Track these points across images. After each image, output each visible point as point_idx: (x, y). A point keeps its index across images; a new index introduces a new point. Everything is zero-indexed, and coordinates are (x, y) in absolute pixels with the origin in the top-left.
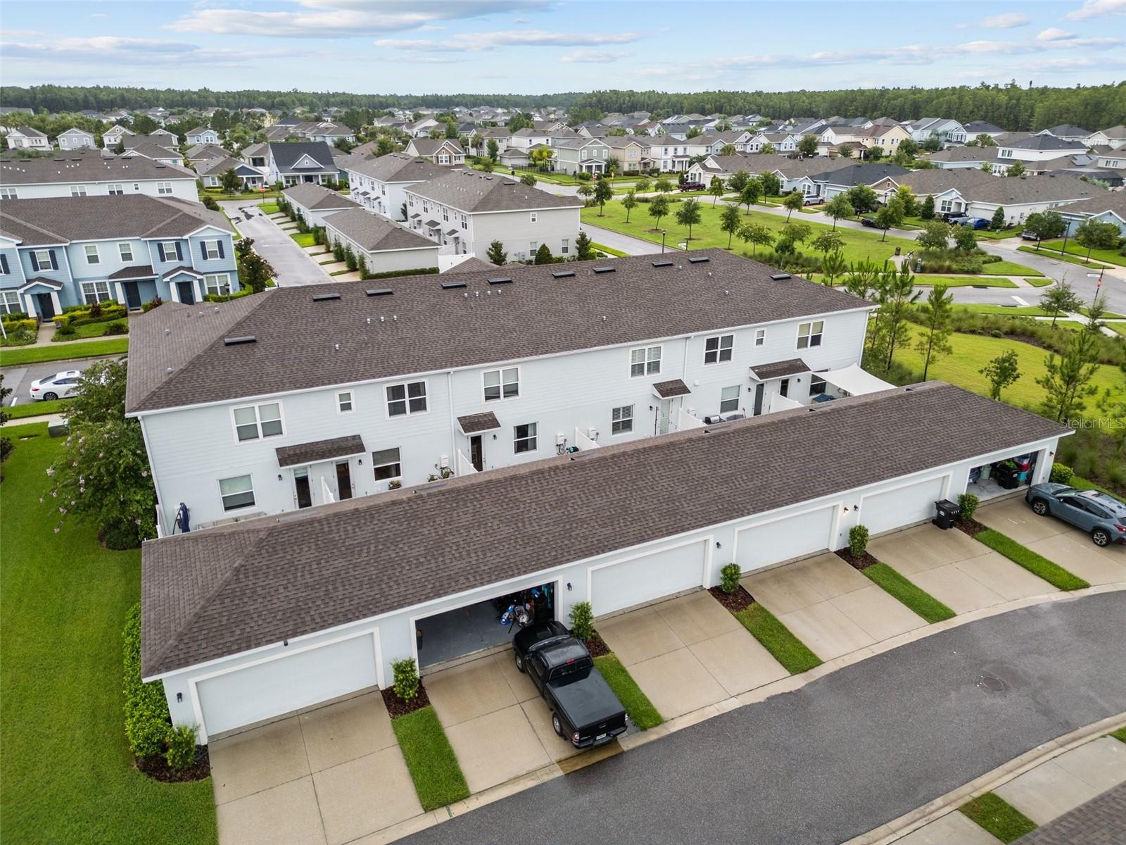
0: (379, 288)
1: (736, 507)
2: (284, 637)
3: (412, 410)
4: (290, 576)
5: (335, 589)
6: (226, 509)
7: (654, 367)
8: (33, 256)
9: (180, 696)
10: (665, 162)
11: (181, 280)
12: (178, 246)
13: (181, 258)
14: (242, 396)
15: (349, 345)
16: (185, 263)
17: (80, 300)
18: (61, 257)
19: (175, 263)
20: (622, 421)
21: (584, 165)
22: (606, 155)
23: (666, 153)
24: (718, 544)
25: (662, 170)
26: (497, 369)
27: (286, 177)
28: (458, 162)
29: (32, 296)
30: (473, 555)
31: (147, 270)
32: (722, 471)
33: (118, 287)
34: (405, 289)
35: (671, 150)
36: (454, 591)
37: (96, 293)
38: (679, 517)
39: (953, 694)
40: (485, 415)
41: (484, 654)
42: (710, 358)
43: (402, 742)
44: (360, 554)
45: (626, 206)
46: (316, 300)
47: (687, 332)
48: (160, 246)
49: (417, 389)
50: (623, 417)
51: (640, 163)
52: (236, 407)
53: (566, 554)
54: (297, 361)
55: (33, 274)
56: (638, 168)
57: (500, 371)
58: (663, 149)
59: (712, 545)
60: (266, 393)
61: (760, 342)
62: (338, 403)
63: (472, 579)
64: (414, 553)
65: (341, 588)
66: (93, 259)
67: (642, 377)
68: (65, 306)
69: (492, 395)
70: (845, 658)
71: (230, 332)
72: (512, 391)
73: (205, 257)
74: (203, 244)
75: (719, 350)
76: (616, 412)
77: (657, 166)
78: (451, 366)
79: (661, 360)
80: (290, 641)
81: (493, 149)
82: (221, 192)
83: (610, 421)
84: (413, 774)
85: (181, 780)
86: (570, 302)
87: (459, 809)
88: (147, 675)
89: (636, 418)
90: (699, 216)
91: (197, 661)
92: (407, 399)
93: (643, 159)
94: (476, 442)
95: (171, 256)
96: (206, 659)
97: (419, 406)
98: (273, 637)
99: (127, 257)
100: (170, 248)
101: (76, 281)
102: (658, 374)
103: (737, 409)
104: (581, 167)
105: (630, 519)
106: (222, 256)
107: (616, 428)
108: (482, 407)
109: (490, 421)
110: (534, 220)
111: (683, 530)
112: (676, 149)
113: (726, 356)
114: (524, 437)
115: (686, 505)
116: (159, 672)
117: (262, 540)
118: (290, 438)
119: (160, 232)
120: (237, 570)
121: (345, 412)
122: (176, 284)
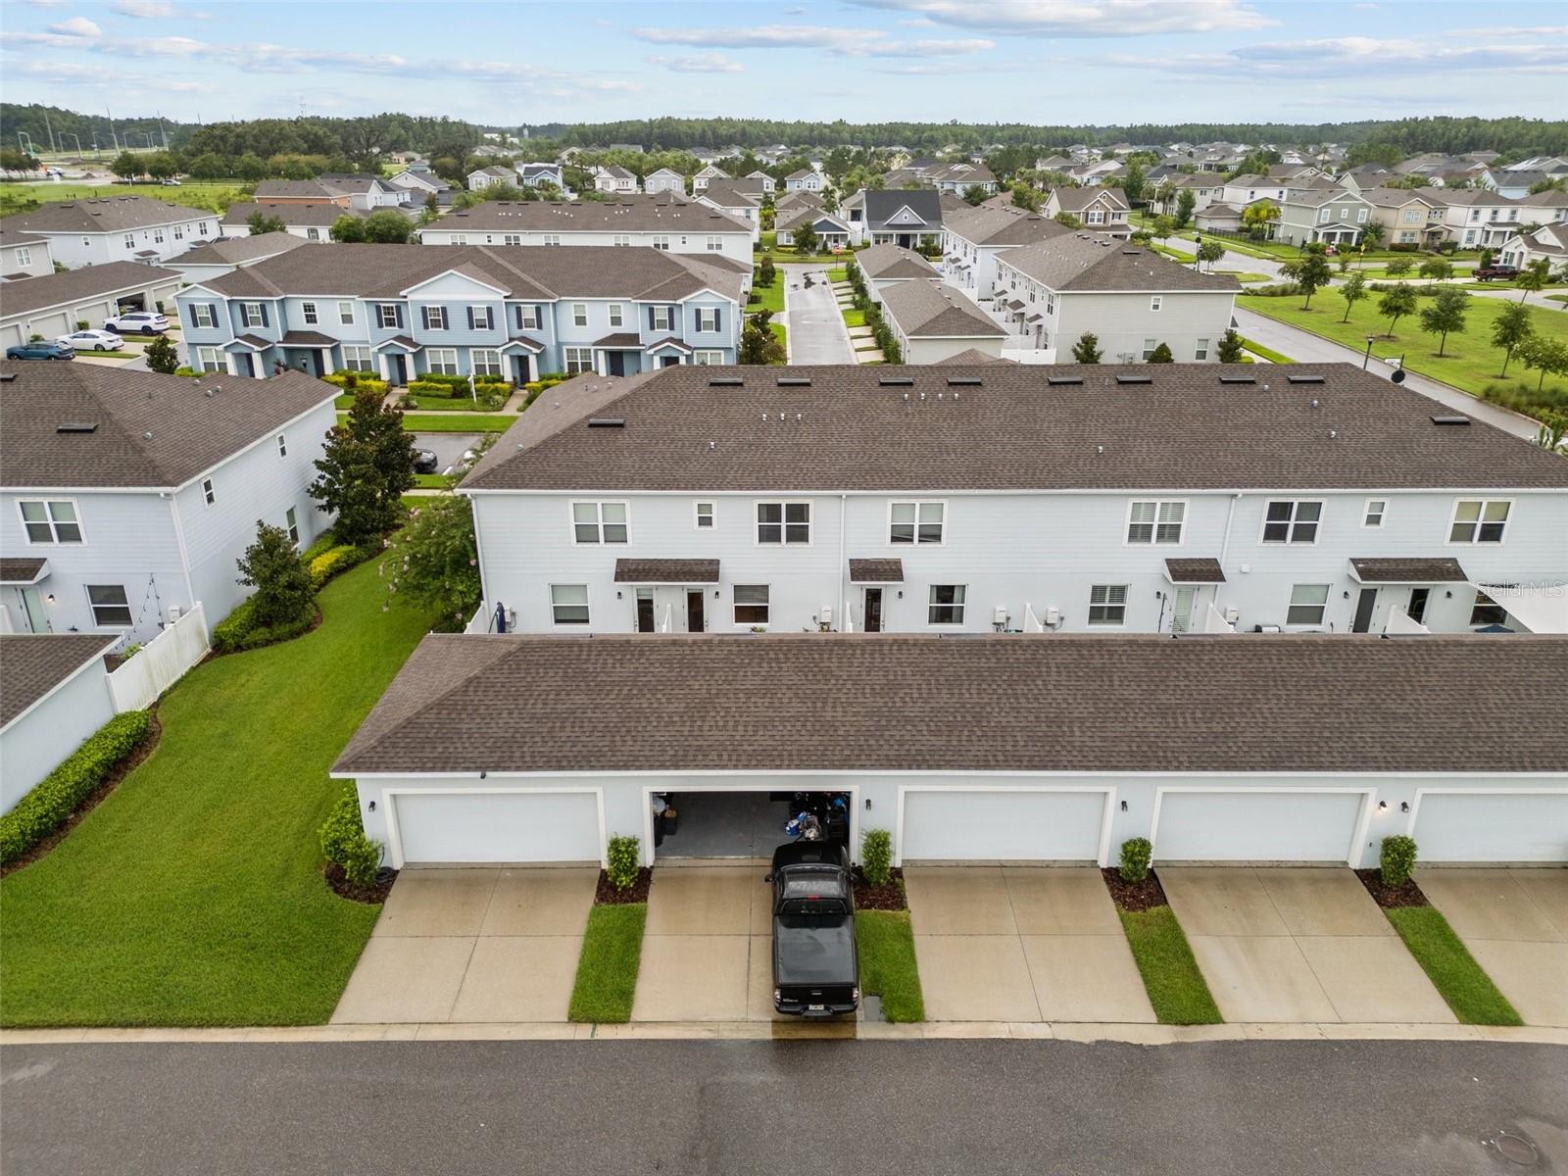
0: (797, 377)
1: (1161, 754)
2: (483, 768)
3: (789, 540)
4: (521, 702)
5: (563, 728)
6: (557, 621)
7: (1170, 533)
8: (519, 311)
9: (373, 804)
10: (1472, 233)
11: (666, 354)
12: (671, 311)
13: (672, 328)
14: (582, 488)
15: (728, 444)
16: (675, 334)
17: (561, 368)
18: (548, 314)
19: (666, 333)
20: (1108, 604)
21: (1321, 232)
22: (1363, 216)
23: (1475, 219)
24: (1124, 803)
25: (1463, 245)
26: (912, 501)
27: (876, 235)
28: (1117, 221)
29: (512, 357)
30: (740, 728)
31: (633, 338)
32: (1163, 698)
33: (601, 355)
34: (829, 382)
35: (1486, 214)
36: (697, 767)
37: (579, 361)
38: (1058, 748)
39: (1425, 1139)
40: (888, 562)
41: (743, 863)
42: (1275, 533)
43: (589, 934)
44: (607, 695)
45: (1348, 296)
46: (712, 384)
47: (1232, 487)
48: (651, 311)
49: (799, 512)
50: (1110, 601)
51: (1423, 232)
52: (576, 501)
53: (863, 757)
54: (659, 456)
55: (517, 333)
56: (1418, 239)
57: (917, 506)
58: (1471, 211)
59: (1113, 803)
60: (610, 488)
61: (1374, 520)
62: (696, 516)
63: (725, 757)
64: (671, 708)
65: (568, 729)
66: (581, 321)
67: (1146, 545)
68: (543, 373)
69: (901, 536)
70: (1266, 1027)
71: (600, 411)
72: (932, 535)
73: (698, 329)
74: (698, 312)
75: (1292, 523)
76: (1098, 592)
77: (1453, 238)
78: (845, 488)
79: (1184, 524)
80: (490, 774)
81: (1188, 203)
82: (794, 253)
83: (1086, 604)
84: (581, 973)
85: (355, 898)
86: (1056, 421)
87: (605, 1033)
88: (337, 769)
89: (1130, 604)
90: (1463, 319)
91: (388, 769)
92: (784, 524)
94: (874, 597)
95: (662, 325)
96: (397, 769)
97: (799, 535)
98: (472, 765)
99: (616, 321)
100: (661, 314)
101: (559, 345)
102: (1175, 545)
103: (1319, 622)
104: (1316, 234)
105: (979, 733)
106: (718, 329)
107: (1096, 615)
108: (882, 549)
109: (892, 571)
110: (1156, 307)
111: (1055, 768)
112: (1495, 212)
113: (1306, 534)
114: (946, 601)
115: (1078, 734)
116: (358, 769)
117: (510, 654)
118: (635, 549)
119: (655, 294)
120: (470, 681)
121: (703, 528)
122: (661, 358)
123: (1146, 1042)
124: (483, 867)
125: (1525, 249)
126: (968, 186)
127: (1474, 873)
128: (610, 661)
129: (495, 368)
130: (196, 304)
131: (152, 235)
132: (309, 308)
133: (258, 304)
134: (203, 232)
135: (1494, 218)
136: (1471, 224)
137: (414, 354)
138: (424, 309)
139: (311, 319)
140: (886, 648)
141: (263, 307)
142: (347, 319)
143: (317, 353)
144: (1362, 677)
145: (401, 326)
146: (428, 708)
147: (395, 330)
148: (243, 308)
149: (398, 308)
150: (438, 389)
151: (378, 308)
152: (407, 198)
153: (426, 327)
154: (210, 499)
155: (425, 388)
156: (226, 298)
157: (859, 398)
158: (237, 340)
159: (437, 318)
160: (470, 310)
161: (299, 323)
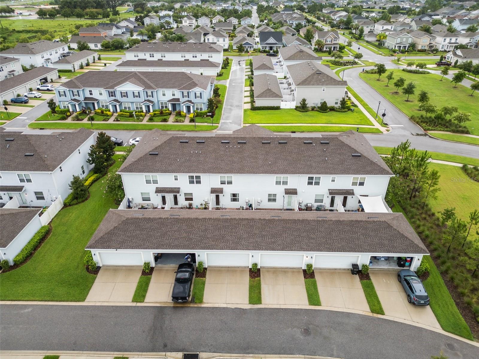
1: (260, 246)
2: (117, 248)
3: (196, 183)
5: (134, 239)
6: (143, 200)
7: (285, 183)
8: (147, 92)
9: (95, 254)
10: (443, 46)
12: (188, 93)
13: (189, 97)
14: (147, 172)
15: (182, 160)
16: (189, 99)
17: (159, 107)
18: (155, 94)
19: (187, 99)
21: (397, 45)
22: (410, 41)
23: (444, 41)
24: (253, 256)
25: (440, 49)
26: (225, 175)
27: (262, 47)
29: (145, 106)
31: (178, 100)
32: (263, 233)
33: (170, 105)
34: (209, 141)
35: (448, 40)
37: (164, 105)
40: (220, 189)
41: (174, 266)
42: (310, 183)
43: (139, 283)
44: (144, 231)
45: (388, 79)
46: (181, 142)
47: (299, 174)
48: (183, 93)
49: (198, 178)
50: (273, 197)
51: (428, 46)
52: (145, 175)
55: (147, 99)
56: (427, 48)
57: (226, 177)
58: (443, 39)
60: (154, 172)
61: (333, 181)
62: (174, 178)
66: (164, 95)
67: (280, 186)
68: (154, 109)
69: (223, 183)
70: (269, 305)
72: (230, 183)
73: (196, 98)
74: (195, 93)
75: (314, 181)
76: (270, 195)
77: (437, 47)
78: (208, 173)
79: (289, 181)
80: (118, 250)
81: (362, 31)
83: (267, 198)
84: (136, 291)
85: (92, 273)
87: (139, 304)
88: (86, 248)
89: (277, 198)
91: (97, 248)
92: (195, 180)
93: (430, 44)
94: (217, 197)
95: (186, 96)
96: (99, 248)
97: (199, 182)
98: (115, 248)
99: (174, 95)
100: (185, 94)
101: (158, 101)
102: (286, 186)
103: (322, 202)
104: (395, 46)
105: (222, 241)
106: (201, 98)
107: (270, 200)
108: (219, 186)
109: (221, 191)
110: (324, 90)
112: (451, 39)
113: (317, 183)
114: (235, 197)
115: (243, 241)
116: (90, 248)
117: (124, 221)
118: (160, 185)
119: (185, 88)
120: (115, 227)
121: (176, 181)
122: (186, 106)
123: (244, 308)
124: (119, 266)
125: (452, 56)
126: (297, 22)
127: (328, 271)
128: (145, 223)
129: (141, 108)
130: (60, 91)
131: (49, 54)
132: (90, 91)
134: (64, 50)
135: (450, 41)
136: (443, 43)
137: (119, 105)
138: (121, 92)
139: (91, 94)
140: (207, 220)
141: (78, 92)
142: (101, 94)
143: (93, 104)
144: (307, 228)
145: (115, 97)
146: (106, 234)
147: (113, 98)
148: (72, 92)
149: (114, 92)
150: (126, 115)
151: (109, 92)
152: (124, 30)
153: (122, 97)
154: (61, 171)
155: (122, 114)
156: (68, 89)
157: (216, 147)
158: (71, 101)
159: (125, 95)
160: (133, 93)
161: (88, 95)
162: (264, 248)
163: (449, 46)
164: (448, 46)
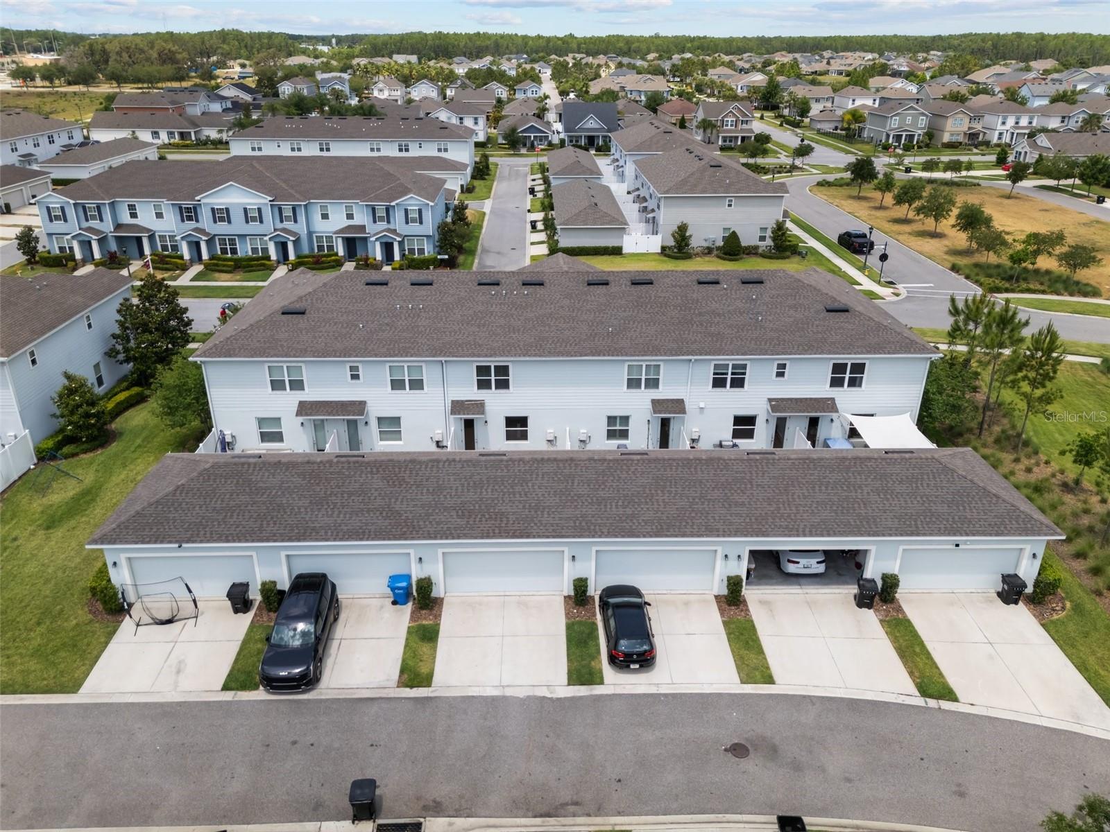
2: (180, 541)
3: (411, 388)
4: (208, 500)
5: (231, 516)
6: (263, 441)
7: (653, 383)
8: (280, 210)
9: (115, 564)
11: (384, 240)
12: (387, 210)
13: (389, 222)
14: (272, 357)
15: (372, 326)
16: (392, 226)
17: (313, 249)
18: (301, 213)
19: (384, 225)
20: (618, 427)
21: (892, 134)
22: (923, 122)
23: (1003, 123)
24: (574, 557)
25: (995, 142)
27: (569, 136)
28: (744, 126)
29: (276, 243)
31: (362, 229)
32: (601, 493)
33: (340, 241)
34: (445, 282)
35: (1011, 120)
37: (325, 244)
38: (532, 525)
40: (476, 402)
42: (719, 383)
43: (244, 640)
44: (262, 495)
46: (367, 284)
48: (374, 210)
49: (415, 371)
50: (620, 425)
51: (965, 134)
52: (269, 364)
53: (414, 532)
54: (326, 335)
55: (279, 226)
57: (492, 366)
58: (1001, 118)
59: (567, 557)
60: (290, 357)
61: (780, 374)
62: (349, 374)
64: (301, 503)
65: (235, 517)
66: (325, 216)
67: (639, 391)
68: (298, 254)
71: (292, 303)
72: (504, 385)
73: (407, 223)
74: (406, 211)
75: (729, 377)
76: (612, 419)
77: (987, 138)
79: (661, 378)
80: (184, 545)
81: (804, 110)
82: (505, 149)
83: (603, 427)
84: (235, 663)
86: (587, 310)
88: (89, 543)
89: (632, 427)
91: (121, 542)
92: (407, 379)
93: (969, 128)
95: (381, 219)
96: (128, 542)
97: (417, 385)
98: (174, 540)
99: (350, 216)
100: (381, 213)
101: (310, 234)
102: (656, 390)
103: (753, 437)
104: (888, 136)
105: (487, 516)
106: (421, 222)
107: (611, 434)
108: (472, 393)
109: (479, 406)
110: (730, 205)
111: (529, 537)
112: (1018, 119)
113: (738, 383)
114: (515, 427)
115: (546, 516)
116: (104, 543)
117: (205, 470)
118: (311, 394)
119: (377, 199)
120: (178, 487)
121: (354, 381)
122: (381, 243)
125: (1028, 149)
129: (265, 250)
130: (51, 206)
131: (31, 143)
132: (132, 207)
133: (95, 205)
134: (71, 138)
135: (1017, 123)
136: (1000, 127)
137: (207, 241)
138: (213, 209)
139: (134, 215)
140: (441, 464)
141: (98, 208)
142: (159, 215)
143: (139, 240)
144: (723, 479)
145: (197, 221)
146: (150, 505)
147: (193, 224)
148: (84, 208)
149: (195, 208)
150: (224, 266)
151: (180, 208)
152: (229, 105)
153: (215, 222)
154: (34, 362)
155: (217, 265)
156: (72, 202)
157: (463, 294)
158: (81, 232)
159: (221, 215)
160: (245, 210)
161: (126, 218)
162: (605, 531)
163: (1015, 135)
164: (1013, 134)
